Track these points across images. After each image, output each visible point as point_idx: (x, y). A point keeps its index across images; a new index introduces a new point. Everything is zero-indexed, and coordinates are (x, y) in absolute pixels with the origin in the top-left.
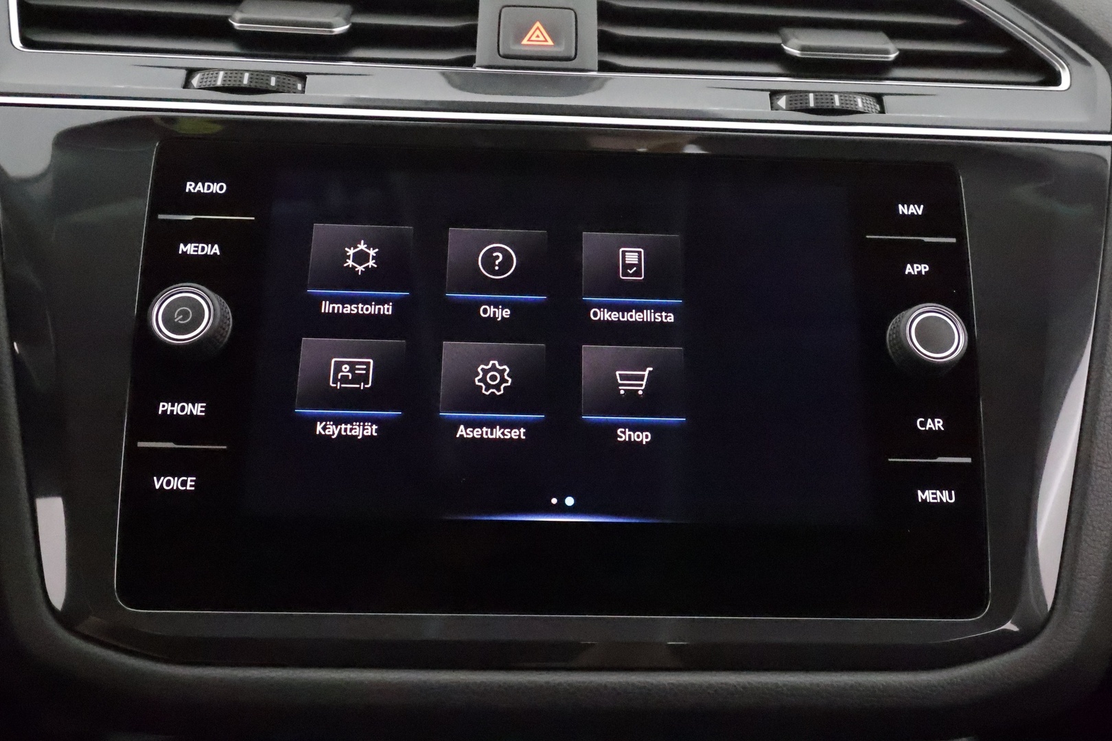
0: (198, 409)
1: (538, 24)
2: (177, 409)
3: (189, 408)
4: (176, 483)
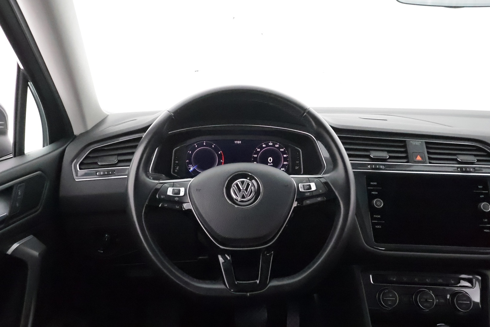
0: (379, 216)
1: (418, 156)
2: (376, 216)
3: (378, 216)
4: (378, 227)
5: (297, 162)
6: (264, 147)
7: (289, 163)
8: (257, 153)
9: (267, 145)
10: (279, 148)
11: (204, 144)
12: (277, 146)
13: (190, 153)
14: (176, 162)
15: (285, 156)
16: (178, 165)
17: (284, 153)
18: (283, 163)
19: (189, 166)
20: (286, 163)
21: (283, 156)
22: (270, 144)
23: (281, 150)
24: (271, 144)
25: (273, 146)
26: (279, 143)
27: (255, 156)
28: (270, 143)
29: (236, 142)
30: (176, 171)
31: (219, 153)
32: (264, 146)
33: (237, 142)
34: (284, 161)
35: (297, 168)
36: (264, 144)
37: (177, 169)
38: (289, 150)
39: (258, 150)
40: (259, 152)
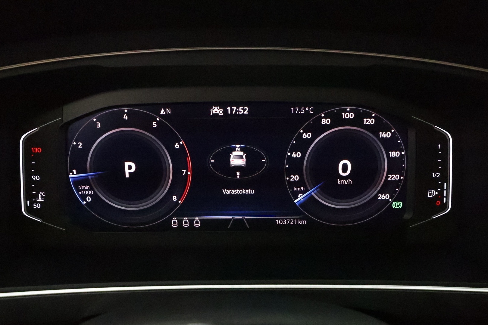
5: (436, 175)
6: (326, 128)
7: (405, 178)
8: (303, 145)
9: (337, 120)
10: (374, 129)
11: (126, 117)
12: (370, 121)
13: (80, 147)
14: (35, 178)
15: (394, 154)
16: (39, 187)
17: (390, 145)
18: (387, 177)
19: (81, 190)
20: (395, 177)
21: (388, 155)
22: (345, 115)
23: (383, 135)
24: (349, 116)
26: (375, 112)
27: (294, 155)
28: (346, 111)
29: (232, 110)
30: (37, 206)
31: (177, 146)
32: (324, 121)
33: (235, 108)
34: (390, 172)
35: (433, 193)
36: (325, 117)
37: (40, 199)
38: (412, 135)
39: (305, 136)
40: (309, 142)
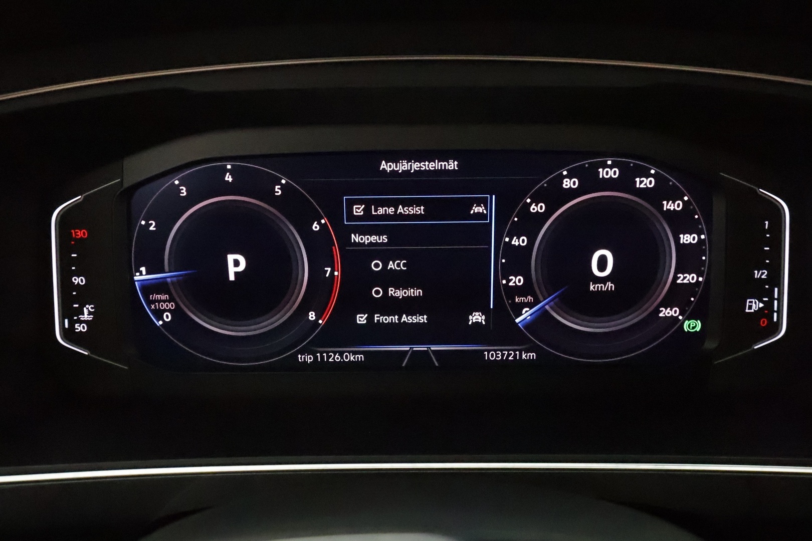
5: (761, 274)
6: (572, 193)
7: (706, 281)
8: (530, 224)
9: (590, 181)
10: (654, 196)
11: (229, 178)
12: (646, 183)
13: (152, 228)
14: (77, 280)
15: (687, 239)
17: (680, 222)
18: (676, 278)
19: (154, 302)
20: (690, 278)
21: (677, 240)
22: (603, 173)
23: (668, 206)
24: (611, 173)
25: (625, 183)
26: (656, 166)
27: (515, 242)
28: (604, 166)
30: (80, 328)
31: (316, 227)
32: (567, 183)
34: (680, 269)
35: (755, 305)
36: (570, 176)
37: (86, 317)
39: (534, 208)
40: (541, 218)
